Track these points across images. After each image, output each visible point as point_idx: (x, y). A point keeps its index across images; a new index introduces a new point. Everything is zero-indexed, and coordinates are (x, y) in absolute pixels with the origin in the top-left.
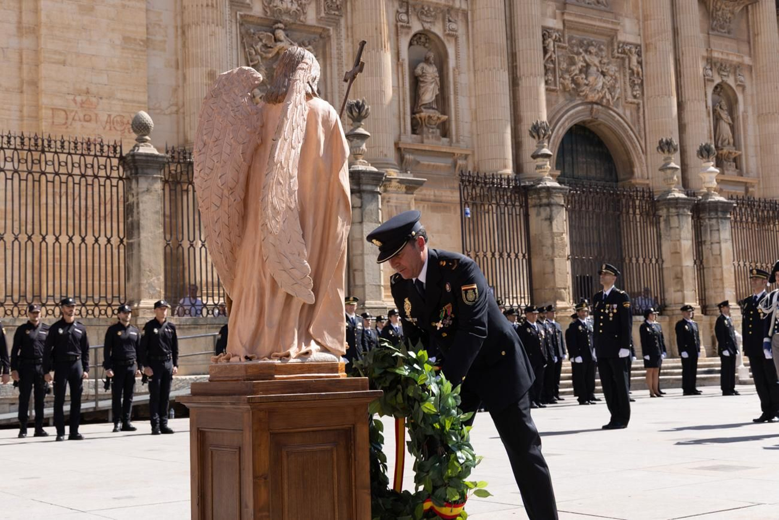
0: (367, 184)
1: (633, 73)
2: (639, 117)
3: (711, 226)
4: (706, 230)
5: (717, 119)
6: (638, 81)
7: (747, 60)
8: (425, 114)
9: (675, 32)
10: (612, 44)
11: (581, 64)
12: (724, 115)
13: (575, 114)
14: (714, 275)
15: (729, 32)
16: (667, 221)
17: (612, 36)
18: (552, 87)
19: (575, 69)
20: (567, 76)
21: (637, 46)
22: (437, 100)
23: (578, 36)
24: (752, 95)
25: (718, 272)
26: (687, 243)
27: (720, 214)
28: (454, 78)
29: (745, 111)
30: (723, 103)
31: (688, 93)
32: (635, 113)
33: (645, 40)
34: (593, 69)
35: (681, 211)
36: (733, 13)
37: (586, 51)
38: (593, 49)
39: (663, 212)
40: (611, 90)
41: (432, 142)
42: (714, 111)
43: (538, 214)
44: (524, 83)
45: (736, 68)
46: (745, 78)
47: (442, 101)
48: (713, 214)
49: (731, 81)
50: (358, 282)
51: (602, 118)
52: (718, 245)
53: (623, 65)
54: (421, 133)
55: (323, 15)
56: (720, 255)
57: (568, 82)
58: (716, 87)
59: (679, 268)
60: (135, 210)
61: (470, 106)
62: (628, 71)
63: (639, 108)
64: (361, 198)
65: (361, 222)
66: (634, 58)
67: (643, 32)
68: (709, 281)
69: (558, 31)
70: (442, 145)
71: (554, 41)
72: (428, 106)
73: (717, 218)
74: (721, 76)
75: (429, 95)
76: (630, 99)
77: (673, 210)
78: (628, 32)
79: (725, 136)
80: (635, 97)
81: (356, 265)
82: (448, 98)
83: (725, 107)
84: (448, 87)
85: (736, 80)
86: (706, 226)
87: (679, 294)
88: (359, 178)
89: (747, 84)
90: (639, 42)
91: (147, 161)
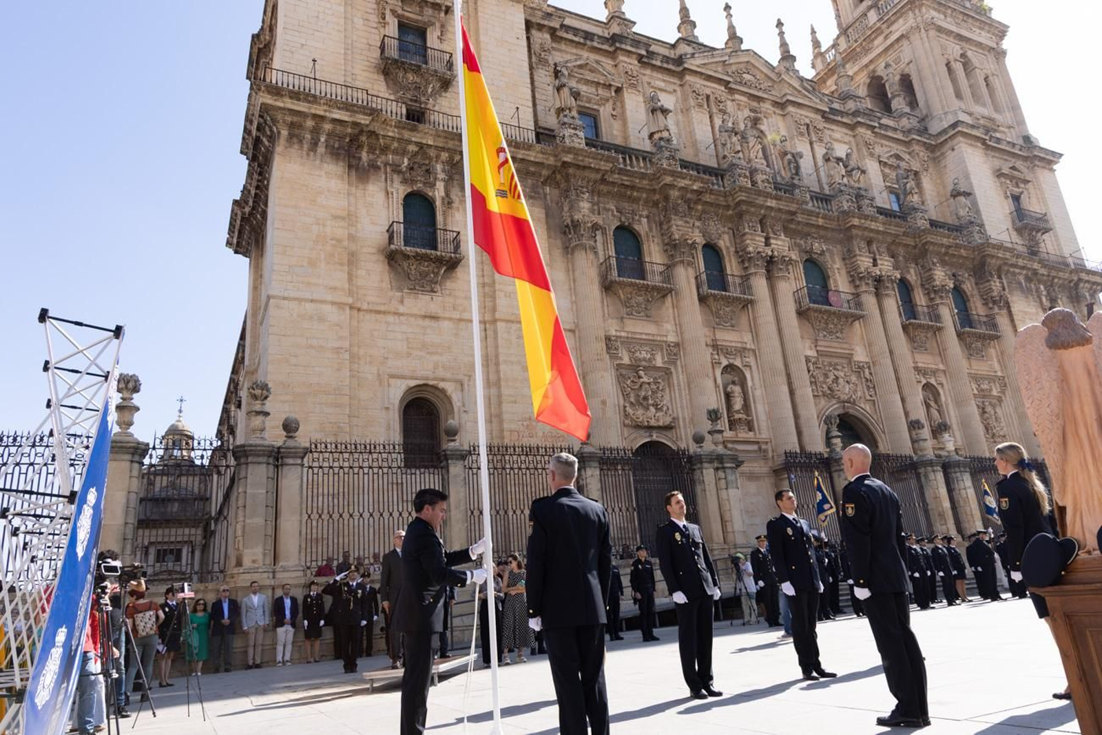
0: (728, 463)
1: (867, 380)
2: (876, 410)
3: (957, 477)
4: (953, 482)
5: (928, 406)
6: (871, 386)
7: (941, 367)
8: (737, 416)
9: (891, 352)
10: (851, 363)
11: (833, 377)
12: (932, 403)
13: (834, 408)
14: (966, 513)
15: (926, 350)
16: (926, 476)
17: (849, 357)
18: (816, 394)
19: (829, 381)
20: (824, 386)
21: (867, 363)
22: (742, 408)
23: (827, 360)
24: (949, 390)
25: (968, 509)
26: (943, 491)
27: (962, 469)
28: (752, 392)
29: (946, 399)
30: (930, 396)
31: (906, 391)
32: (872, 407)
33: (871, 358)
34: (841, 381)
35: (935, 468)
36: (927, 337)
37: (835, 369)
38: (839, 368)
39: (922, 470)
40: (856, 391)
41: (743, 434)
42: (925, 402)
43: (839, 476)
44: (798, 393)
45: (934, 372)
46: (942, 379)
47: (746, 407)
48: (957, 469)
49: (933, 381)
50: (729, 529)
51: (851, 411)
52: (964, 491)
53: (860, 376)
54: (736, 430)
55: (666, 359)
56: (967, 497)
57: (826, 389)
58: (923, 386)
59: (940, 509)
60: (585, 489)
61: (765, 410)
62: (864, 380)
63: (874, 404)
64: (725, 472)
65: (727, 489)
66: (867, 371)
67: (870, 352)
68: (963, 517)
69: (814, 357)
70: (750, 436)
71: (813, 364)
72: (738, 412)
73: (961, 472)
74: (926, 378)
75: (738, 404)
76: (868, 398)
77: (930, 468)
78: (860, 356)
79: (935, 418)
80: (871, 396)
81: (727, 517)
82: (750, 406)
83: (932, 399)
84: (749, 399)
85: (936, 381)
86: (953, 478)
87: (944, 527)
88: (722, 459)
89: (944, 382)
90: (867, 360)
91: (590, 457)
